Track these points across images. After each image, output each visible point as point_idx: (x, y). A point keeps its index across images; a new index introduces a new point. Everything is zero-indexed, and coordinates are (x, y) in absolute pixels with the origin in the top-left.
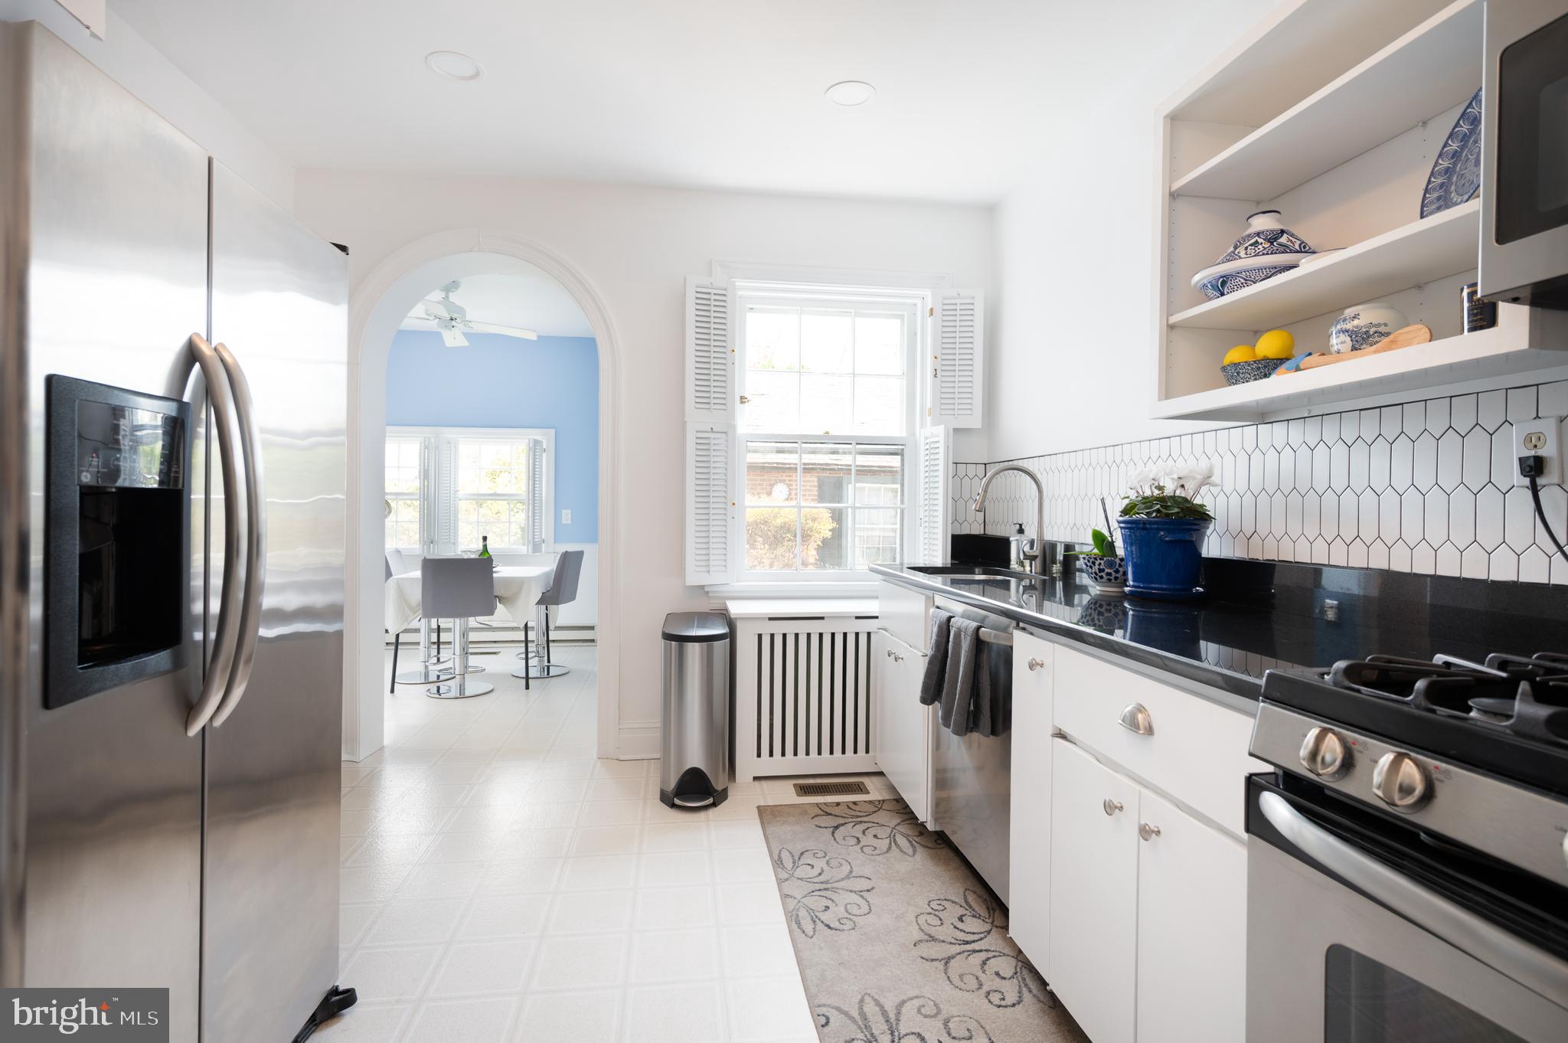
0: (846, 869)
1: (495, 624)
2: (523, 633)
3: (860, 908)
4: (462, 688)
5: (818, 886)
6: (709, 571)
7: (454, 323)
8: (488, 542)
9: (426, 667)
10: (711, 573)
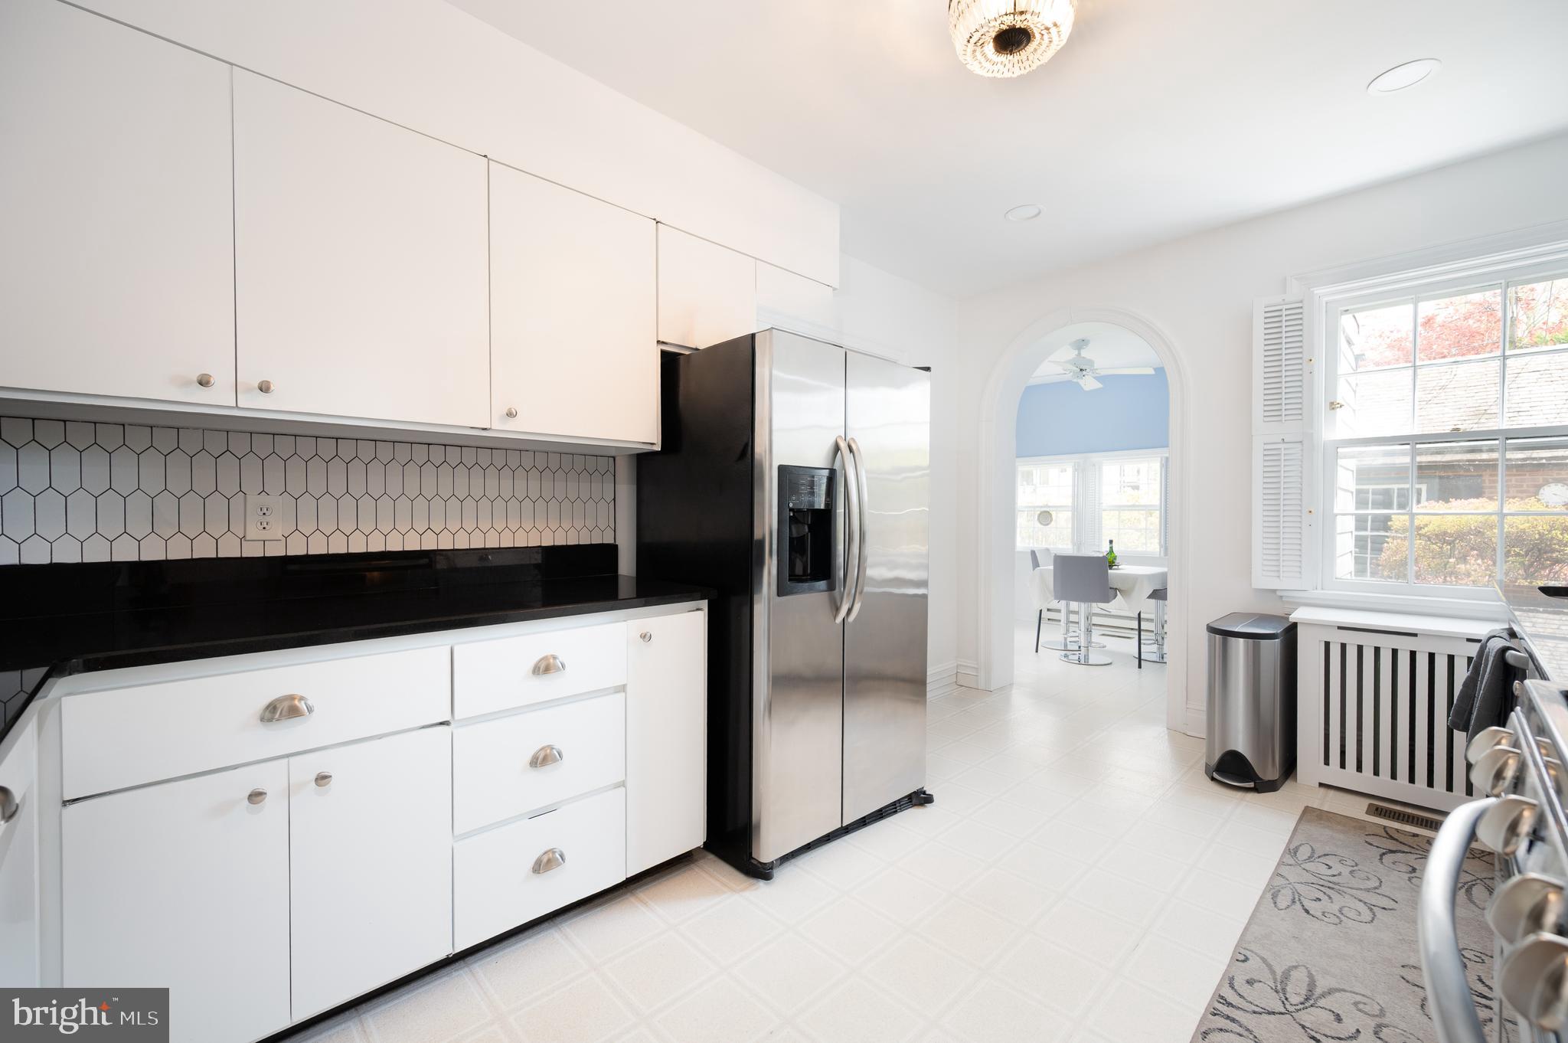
0: (1374, 883)
1: (1114, 612)
2: (1137, 623)
3: (1360, 915)
4: (1086, 657)
5: (1322, 882)
6: (1279, 577)
7: (1084, 373)
8: (1114, 545)
9: (1065, 639)
10: (1281, 578)
